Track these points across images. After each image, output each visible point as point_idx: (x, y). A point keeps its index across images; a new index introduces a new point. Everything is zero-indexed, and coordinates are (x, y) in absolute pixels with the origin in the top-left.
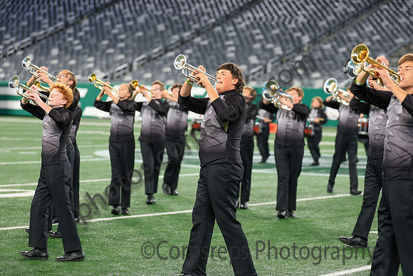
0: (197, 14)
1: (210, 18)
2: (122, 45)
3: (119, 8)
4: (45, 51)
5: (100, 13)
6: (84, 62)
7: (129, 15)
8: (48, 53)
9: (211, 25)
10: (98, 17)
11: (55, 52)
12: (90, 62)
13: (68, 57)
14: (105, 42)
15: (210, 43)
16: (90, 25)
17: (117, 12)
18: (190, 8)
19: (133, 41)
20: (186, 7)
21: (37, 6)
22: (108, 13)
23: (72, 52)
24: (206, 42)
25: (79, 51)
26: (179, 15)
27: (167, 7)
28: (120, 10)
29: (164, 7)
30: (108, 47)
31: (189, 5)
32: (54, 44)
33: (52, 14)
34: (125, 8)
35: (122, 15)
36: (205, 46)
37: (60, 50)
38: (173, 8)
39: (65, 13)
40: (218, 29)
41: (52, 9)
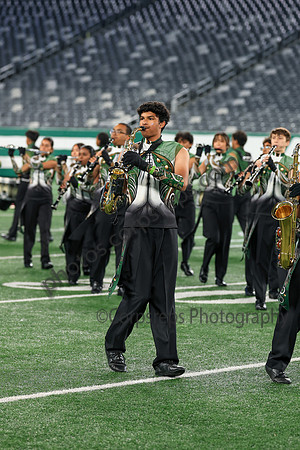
0: (253, 30)
1: (273, 36)
2: (149, 75)
3: (137, 21)
4: (37, 84)
5: (109, 29)
6: (97, 100)
7: (152, 31)
8: (42, 87)
9: (276, 46)
10: (107, 35)
11: (52, 85)
12: (106, 100)
13: (72, 93)
14: (124, 71)
15: (279, 72)
16: (98, 46)
17: (135, 26)
18: (241, 21)
19: (166, 69)
20: (236, 20)
21: (14, 19)
22: (121, 29)
23: (78, 86)
24: (273, 71)
25: (86, 85)
26: (227, 32)
27: (208, 21)
28: (138, 24)
29: (203, 20)
30: (130, 78)
31: (239, 17)
32: (48, 74)
33: (39, 30)
34: (145, 21)
35: (142, 32)
36: (272, 76)
37: (59, 82)
38: (216, 21)
39: (57, 28)
40: (288, 52)
41: (37, 22)
